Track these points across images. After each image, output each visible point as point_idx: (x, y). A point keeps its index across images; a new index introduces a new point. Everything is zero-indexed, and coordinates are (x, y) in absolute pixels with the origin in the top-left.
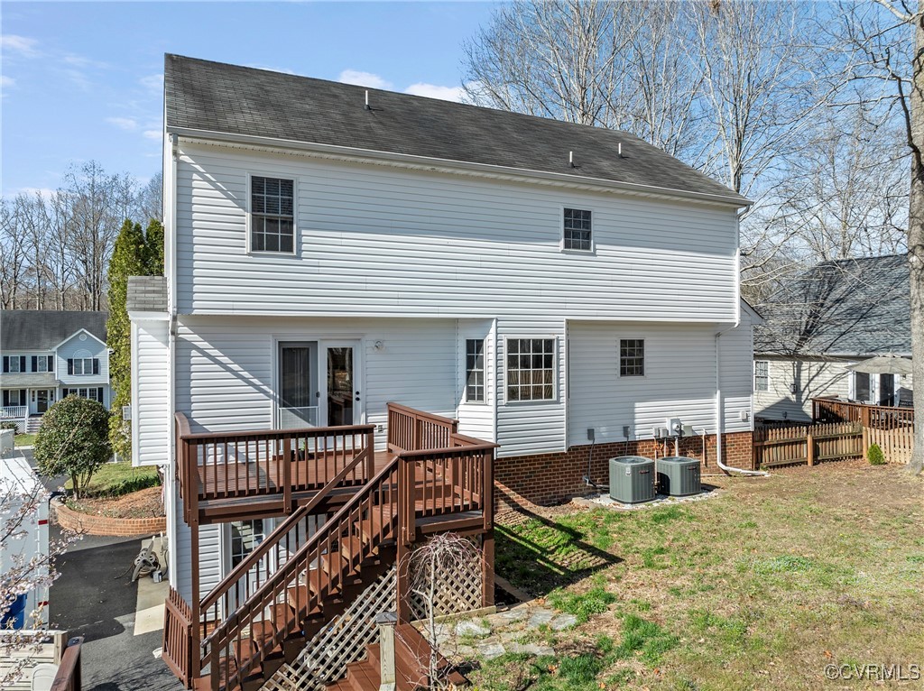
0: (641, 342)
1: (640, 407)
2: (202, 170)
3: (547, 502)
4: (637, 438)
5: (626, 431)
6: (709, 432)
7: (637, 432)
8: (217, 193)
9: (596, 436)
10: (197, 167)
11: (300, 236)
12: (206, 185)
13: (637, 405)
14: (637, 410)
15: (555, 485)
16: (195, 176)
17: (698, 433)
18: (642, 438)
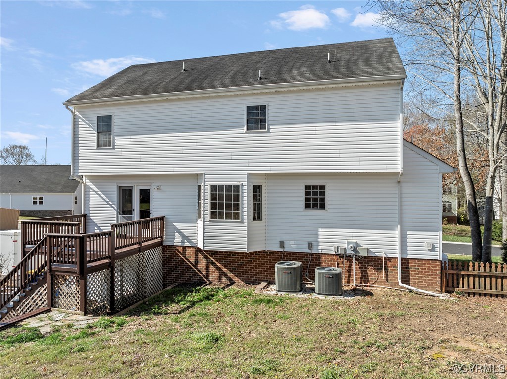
0: (323, 187)
1: (322, 232)
2: (82, 117)
3: (251, 282)
4: (320, 252)
5: (310, 246)
6: (390, 255)
7: (320, 248)
8: (87, 126)
9: (286, 246)
10: (80, 116)
11: (114, 139)
12: (83, 123)
13: (320, 229)
14: (320, 233)
15: (257, 273)
16: (80, 120)
17: (378, 255)
18: (324, 252)
